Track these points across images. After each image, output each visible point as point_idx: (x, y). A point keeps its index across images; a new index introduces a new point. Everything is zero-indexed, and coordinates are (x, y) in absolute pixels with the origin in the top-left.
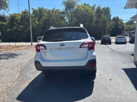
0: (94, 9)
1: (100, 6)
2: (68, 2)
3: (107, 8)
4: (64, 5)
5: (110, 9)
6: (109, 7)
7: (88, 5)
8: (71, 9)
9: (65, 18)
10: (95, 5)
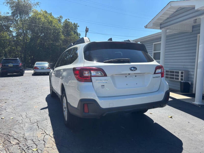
0: (60, 22)
1: (69, 20)
2: (18, 3)
3: (74, 24)
4: (9, 5)
5: (79, 26)
6: (77, 24)
7: (51, 14)
8: (23, 15)
9: (11, 29)
10: (61, 17)
